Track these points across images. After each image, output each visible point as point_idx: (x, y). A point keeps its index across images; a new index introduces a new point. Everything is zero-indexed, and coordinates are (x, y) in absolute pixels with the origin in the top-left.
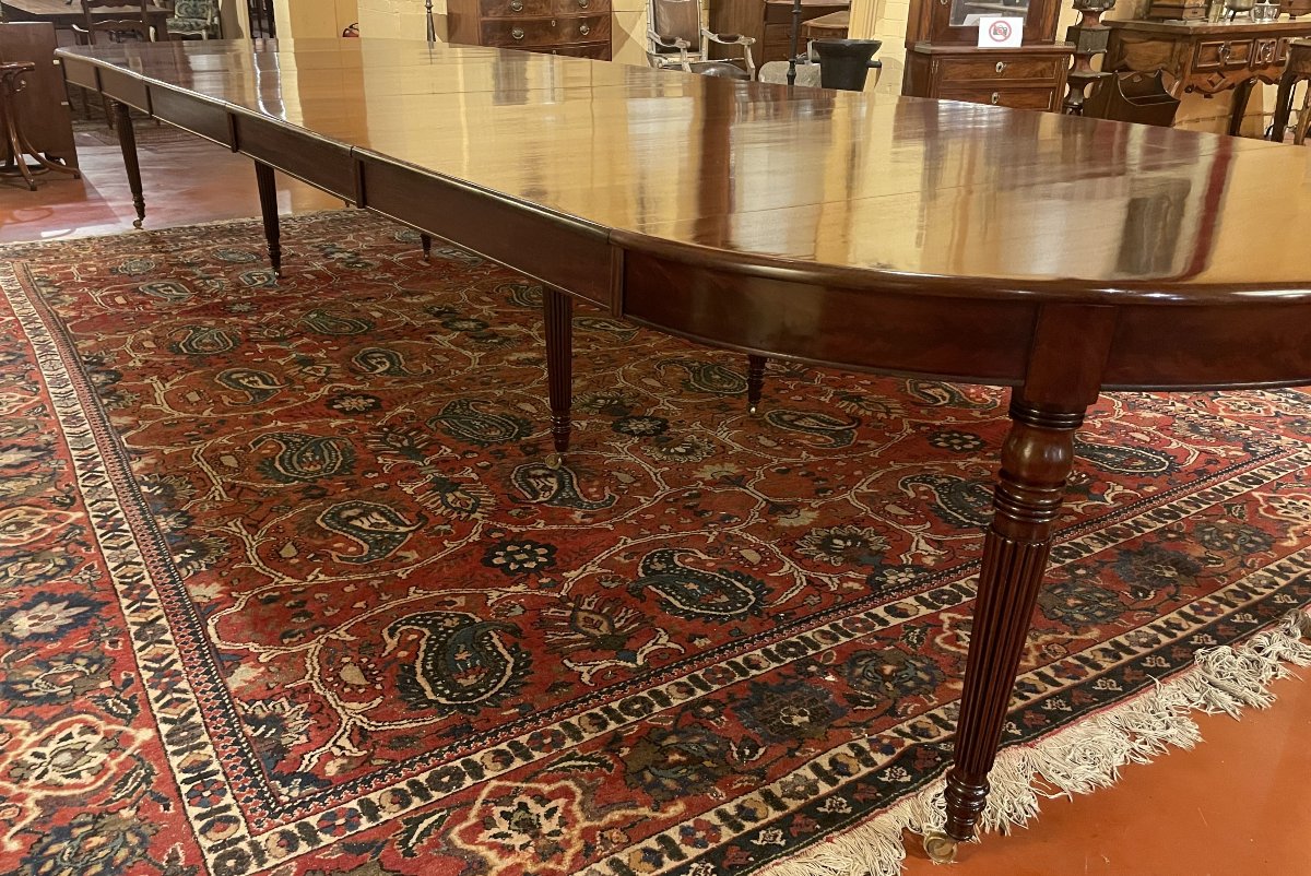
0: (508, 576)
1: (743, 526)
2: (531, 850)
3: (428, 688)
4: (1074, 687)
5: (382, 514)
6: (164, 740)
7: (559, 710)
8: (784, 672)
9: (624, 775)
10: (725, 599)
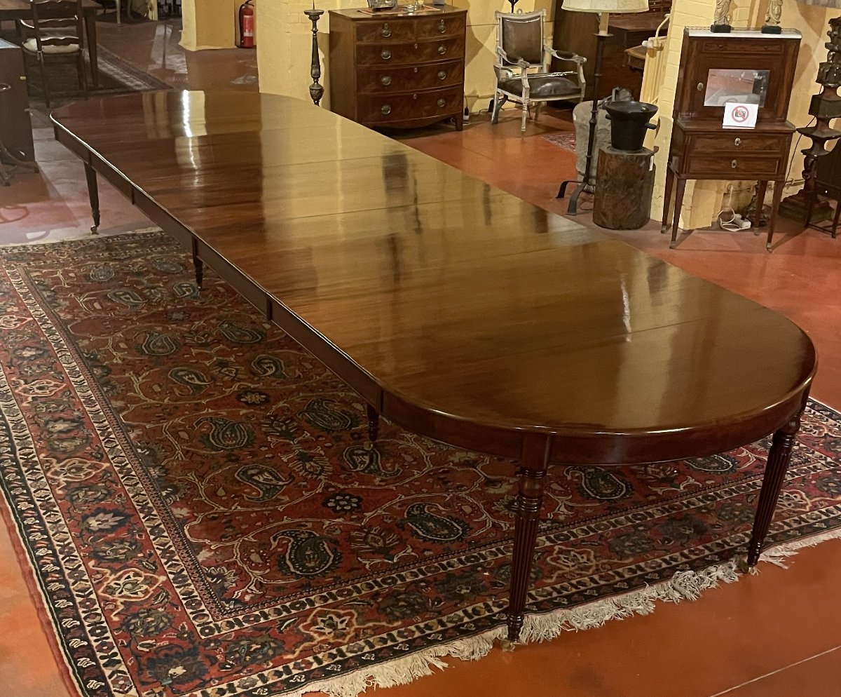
0: (336, 513)
1: (468, 492)
3: (291, 566)
4: (604, 585)
5: (270, 473)
6: (172, 581)
7: (353, 580)
8: (465, 569)
9: (378, 609)
10: (446, 532)
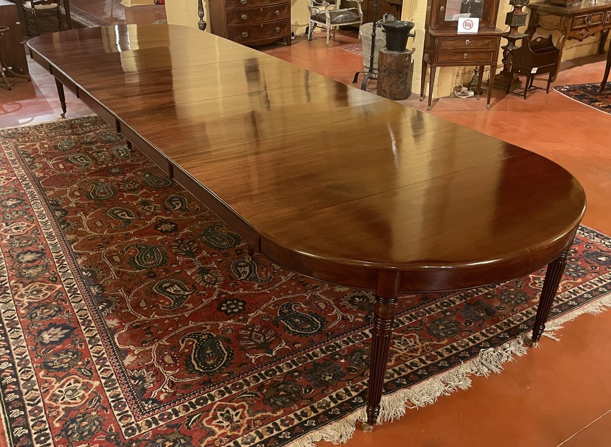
0: (228, 316)
1: (321, 291)
2: (230, 427)
3: (196, 365)
4: (431, 364)
6: (103, 385)
7: (243, 374)
8: (326, 358)
9: (263, 400)
10: (309, 326)
